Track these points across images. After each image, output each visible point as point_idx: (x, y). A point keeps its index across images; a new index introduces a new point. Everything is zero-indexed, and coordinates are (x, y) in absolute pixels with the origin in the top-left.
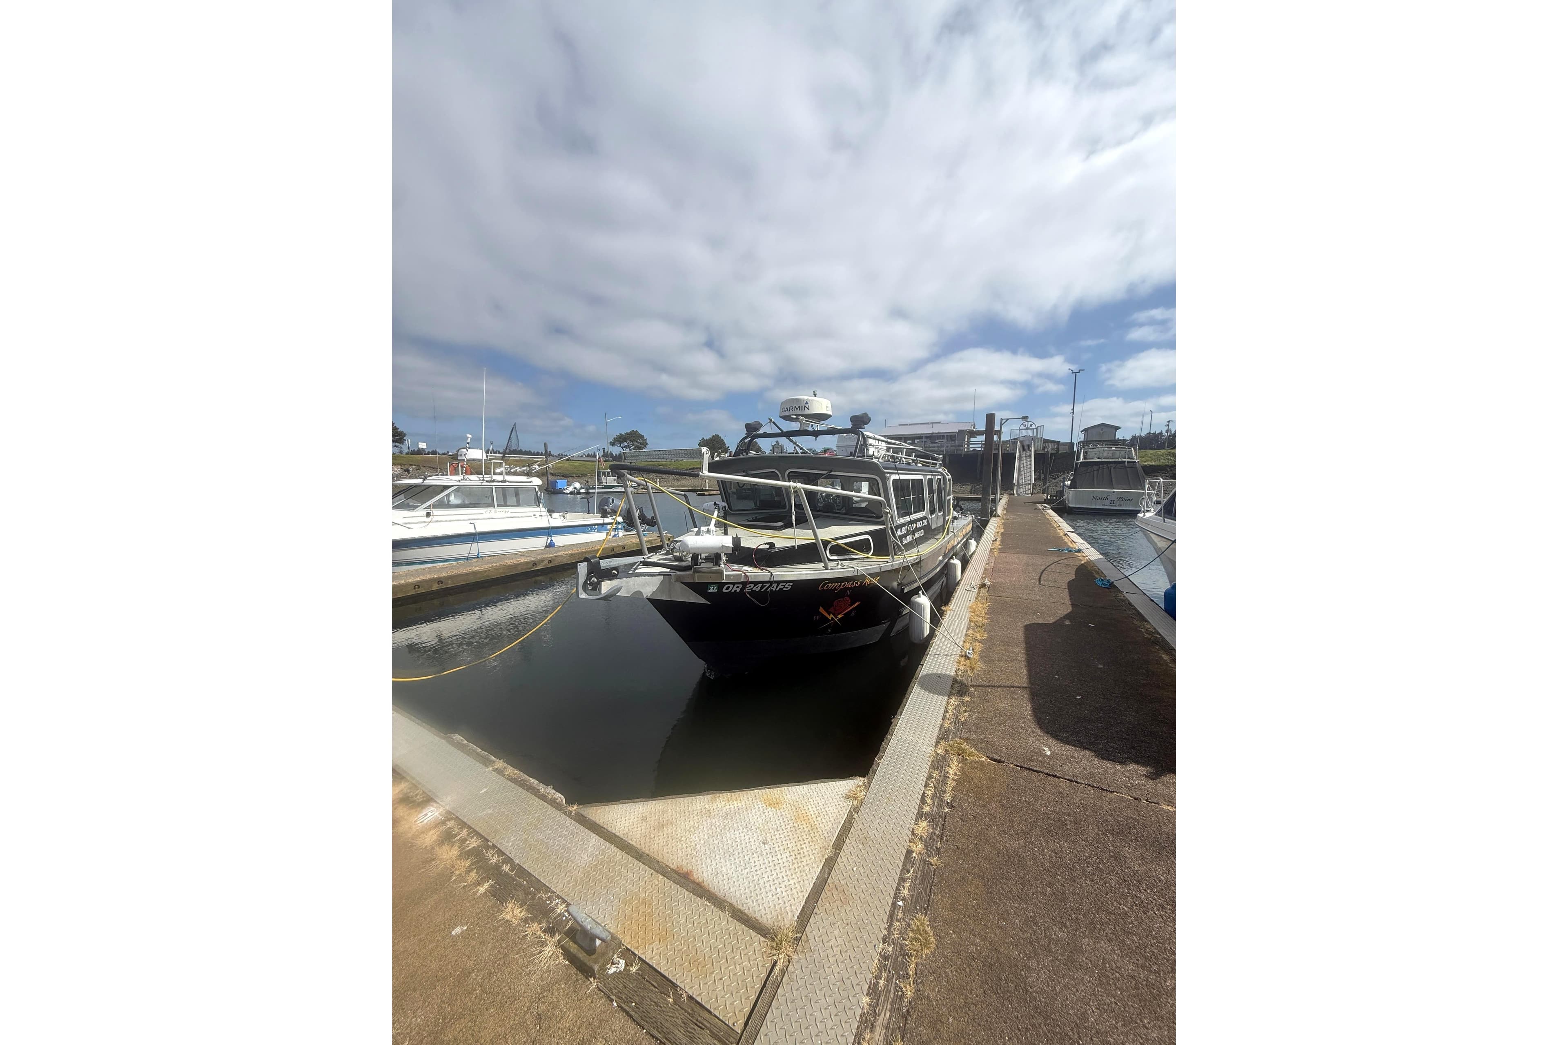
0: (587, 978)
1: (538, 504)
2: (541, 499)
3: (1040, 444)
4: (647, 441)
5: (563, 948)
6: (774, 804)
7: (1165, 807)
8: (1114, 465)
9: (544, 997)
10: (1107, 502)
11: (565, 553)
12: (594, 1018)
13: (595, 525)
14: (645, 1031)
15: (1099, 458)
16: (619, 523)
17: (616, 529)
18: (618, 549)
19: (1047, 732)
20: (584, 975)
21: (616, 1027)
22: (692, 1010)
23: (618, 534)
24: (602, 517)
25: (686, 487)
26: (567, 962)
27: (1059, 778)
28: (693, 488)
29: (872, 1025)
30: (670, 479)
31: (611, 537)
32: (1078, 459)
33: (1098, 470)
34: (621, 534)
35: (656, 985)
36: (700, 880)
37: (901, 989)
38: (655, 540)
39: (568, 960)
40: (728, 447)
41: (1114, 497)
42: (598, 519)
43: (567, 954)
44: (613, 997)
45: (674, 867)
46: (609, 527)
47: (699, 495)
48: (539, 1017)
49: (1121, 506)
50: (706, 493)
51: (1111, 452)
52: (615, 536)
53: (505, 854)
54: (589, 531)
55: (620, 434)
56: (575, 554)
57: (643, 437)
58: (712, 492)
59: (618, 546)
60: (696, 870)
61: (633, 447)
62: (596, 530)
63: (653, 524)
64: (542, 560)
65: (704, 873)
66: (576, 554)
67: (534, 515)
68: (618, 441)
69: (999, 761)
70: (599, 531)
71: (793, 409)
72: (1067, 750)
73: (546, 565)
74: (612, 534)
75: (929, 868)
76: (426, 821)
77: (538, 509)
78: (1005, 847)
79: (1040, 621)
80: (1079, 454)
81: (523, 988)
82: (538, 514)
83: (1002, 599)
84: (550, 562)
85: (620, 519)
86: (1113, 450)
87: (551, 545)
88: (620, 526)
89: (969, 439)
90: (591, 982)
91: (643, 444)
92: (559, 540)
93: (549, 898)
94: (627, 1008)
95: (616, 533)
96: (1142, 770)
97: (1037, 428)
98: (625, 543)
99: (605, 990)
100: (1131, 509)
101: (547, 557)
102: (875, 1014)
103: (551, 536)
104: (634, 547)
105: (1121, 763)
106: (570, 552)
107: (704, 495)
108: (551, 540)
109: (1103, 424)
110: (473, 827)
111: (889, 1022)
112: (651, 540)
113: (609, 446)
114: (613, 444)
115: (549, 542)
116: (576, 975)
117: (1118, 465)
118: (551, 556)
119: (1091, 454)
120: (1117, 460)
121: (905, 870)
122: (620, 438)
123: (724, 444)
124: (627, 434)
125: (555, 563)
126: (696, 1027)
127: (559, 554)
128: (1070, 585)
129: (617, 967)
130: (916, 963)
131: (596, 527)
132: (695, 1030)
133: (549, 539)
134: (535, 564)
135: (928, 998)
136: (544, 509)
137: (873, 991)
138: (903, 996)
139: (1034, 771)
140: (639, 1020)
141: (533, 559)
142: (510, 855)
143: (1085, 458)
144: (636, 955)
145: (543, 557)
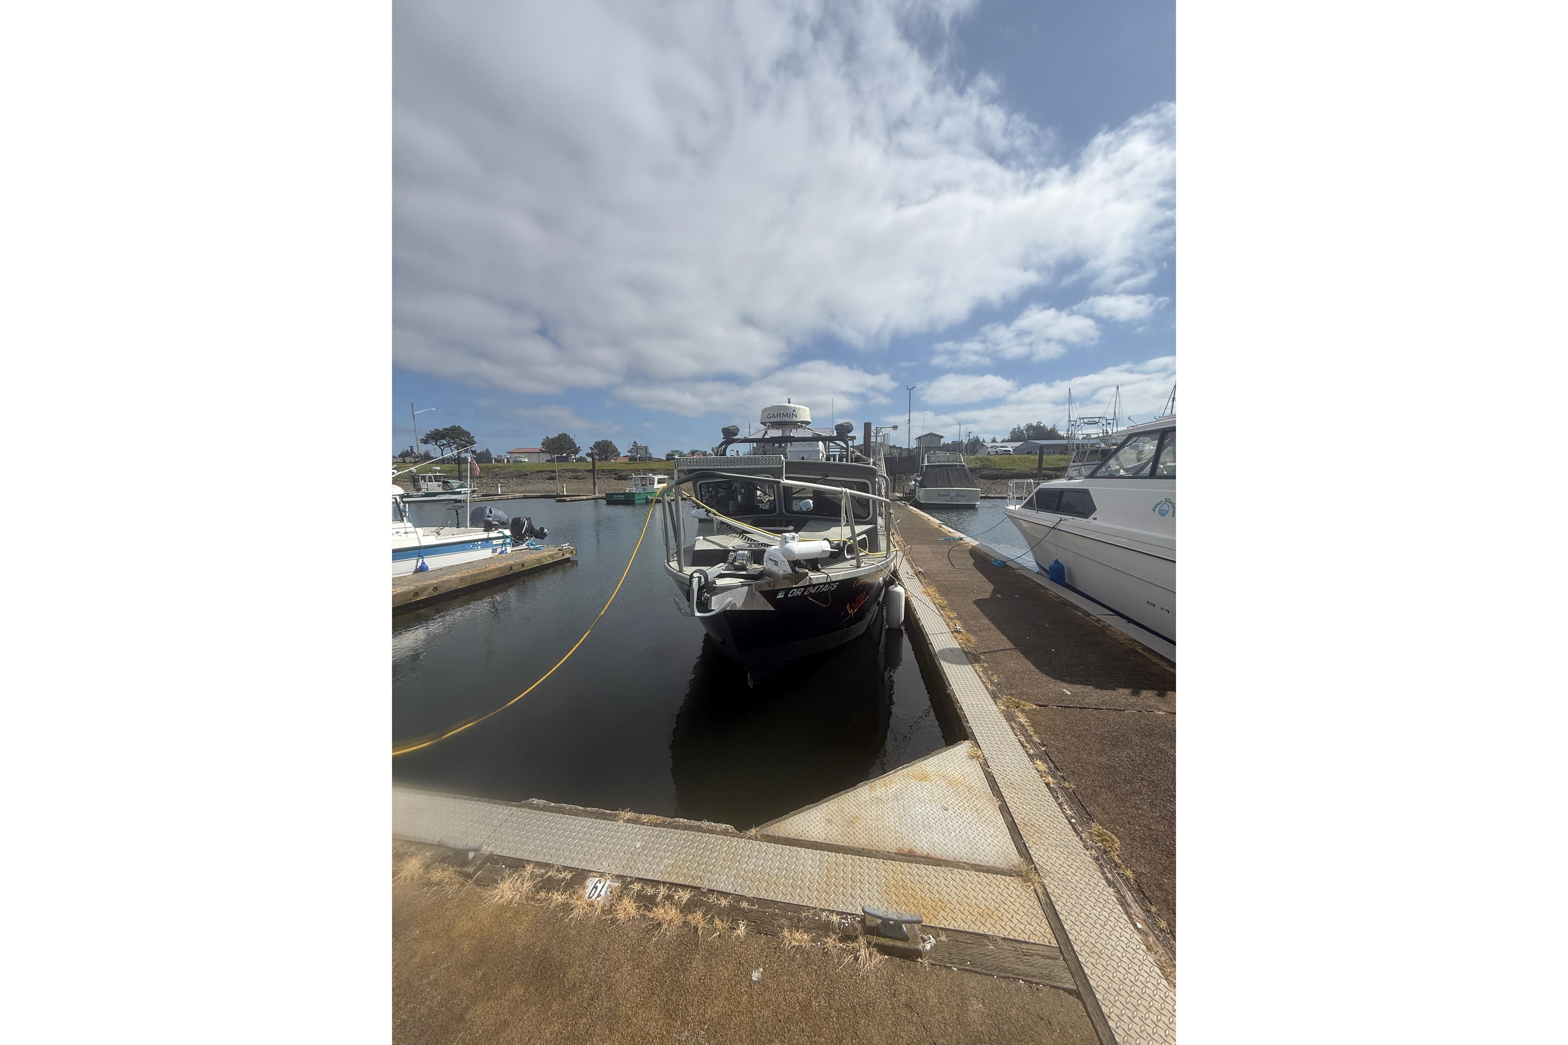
0: (914, 961)
1: (399, 518)
2: (405, 512)
3: (887, 449)
4: (475, 439)
5: (875, 945)
6: (924, 778)
7: (1157, 712)
8: (950, 468)
9: (895, 990)
10: (949, 498)
11: (453, 576)
12: (951, 986)
13: (477, 541)
14: (995, 977)
15: (938, 462)
16: (507, 537)
17: (504, 544)
18: (517, 567)
19: (1056, 679)
20: (910, 960)
21: (972, 984)
22: (1013, 947)
23: (506, 550)
24: (485, 531)
25: (534, 492)
26: (886, 956)
27: (1089, 708)
28: (547, 494)
29: (1127, 904)
30: (510, 484)
31: (497, 554)
32: (923, 462)
33: (939, 472)
34: (509, 549)
35: (972, 942)
36: (925, 853)
37: (1123, 874)
38: (557, 554)
39: (885, 955)
40: (579, 447)
41: (953, 495)
42: (479, 534)
43: (883, 949)
44: (949, 965)
45: (894, 851)
46: (495, 542)
47: (558, 501)
48: (908, 1006)
49: (958, 501)
50: (568, 499)
51: (946, 457)
52: (502, 552)
53: (730, 894)
54: (471, 549)
55: (437, 430)
56: (465, 577)
57: (468, 433)
58: (574, 498)
59: (516, 564)
60: (914, 847)
61: (456, 445)
62: (479, 547)
63: (543, 536)
64: (425, 588)
65: (923, 847)
66: (468, 577)
67: (397, 533)
68: (433, 438)
69: (1044, 706)
70: (483, 547)
71: (781, 416)
72: (1078, 688)
73: (430, 593)
74: (499, 551)
75: (1068, 792)
76: (602, 893)
77: (401, 525)
78: (1099, 763)
79: (982, 598)
80: (923, 458)
81: (871, 992)
82: (403, 530)
83: (940, 583)
84: (435, 589)
85: (507, 532)
86: (948, 456)
87: (422, 569)
88: (508, 540)
89: (829, 444)
90: (921, 963)
91: (469, 443)
92: (433, 562)
93: (815, 914)
94: (966, 968)
95: (504, 549)
96: (1127, 691)
97: (884, 436)
98: (524, 559)
99: (937, 963)
100: (965, 503)
101: (431, 584)
102: (1124, 897)
103: (422, 558)
104: (534, 564)
105: (1114, 690)
106: (458, 575)
107: (565, 501)
108: (423, 563)
109: (931, 434)
110: (667, 881)
111: (1134, 898)
112: (553, 554)
113: (420, 444)
114: (425, 441)
115: (419, 564)
116: (904, 962)
117: (953, 468)
118: (435, 581)
119: (933, 458)
120: (951, 464)
121: (1056, 798)
122: (436, 434)
123: (574, 443)
124: (445, 429)
125: (442, 590)
126: (1028, 957)
127: (444, 579)
128: (974, 564)
129: (930, 942)
130: (1117, 855)
131: (480, 543)
132: (1028, 959)
133: (420, 561)
134: (416, 594)
135: (1142, 873)
136: (410, 525)
137: (1110, 883)
138: (1128, 879)
139: (1070, 707)
140: (984, 971)
141: (412, 588)
142: (737, 893)
143: (928, 462)
144: (936, 928)
145: (425, 583)
